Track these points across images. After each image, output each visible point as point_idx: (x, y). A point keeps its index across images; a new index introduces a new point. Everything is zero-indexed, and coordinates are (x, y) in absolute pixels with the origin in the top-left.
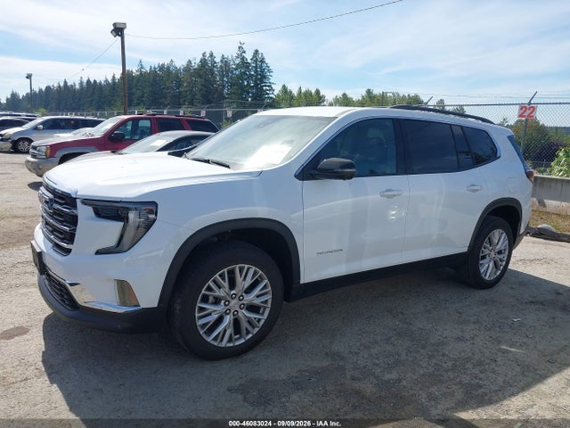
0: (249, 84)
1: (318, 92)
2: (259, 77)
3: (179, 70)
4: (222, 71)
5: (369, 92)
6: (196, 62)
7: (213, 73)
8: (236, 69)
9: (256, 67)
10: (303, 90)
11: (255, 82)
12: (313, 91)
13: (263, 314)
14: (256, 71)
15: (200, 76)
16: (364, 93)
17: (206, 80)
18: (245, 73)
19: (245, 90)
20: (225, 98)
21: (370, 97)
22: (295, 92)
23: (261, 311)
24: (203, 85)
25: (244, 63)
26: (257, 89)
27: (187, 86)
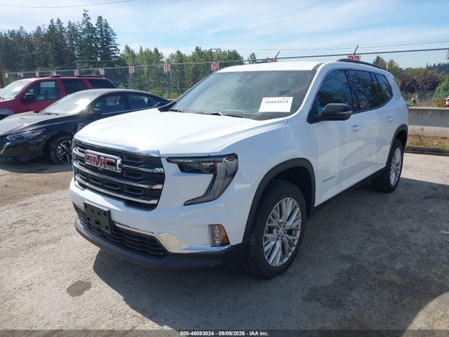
0: (96, 46)
1: (156, 51)
2: (105, 39)
3: (30, 35)
4: (71, 36)
5: (197, 49)
6: (45, 28)
7: (62, 37)
8: (83, 34)
9: (101, 31)
10: (144, 50)
11: (102, 44)
12: (152, 50)
13: (295, 235)
14: (102, 35)
15: (50, 40)
16: (194, 50)
17: (57, 44)
18: (92, 37)
19: (93, 51)
20: (76, 59)
21: (199, 53)
22: (137, 51)
23: (293, 234)
24: (55, 49)
25: (90, 28)
26: (104, 50)
27: (39, 50)
